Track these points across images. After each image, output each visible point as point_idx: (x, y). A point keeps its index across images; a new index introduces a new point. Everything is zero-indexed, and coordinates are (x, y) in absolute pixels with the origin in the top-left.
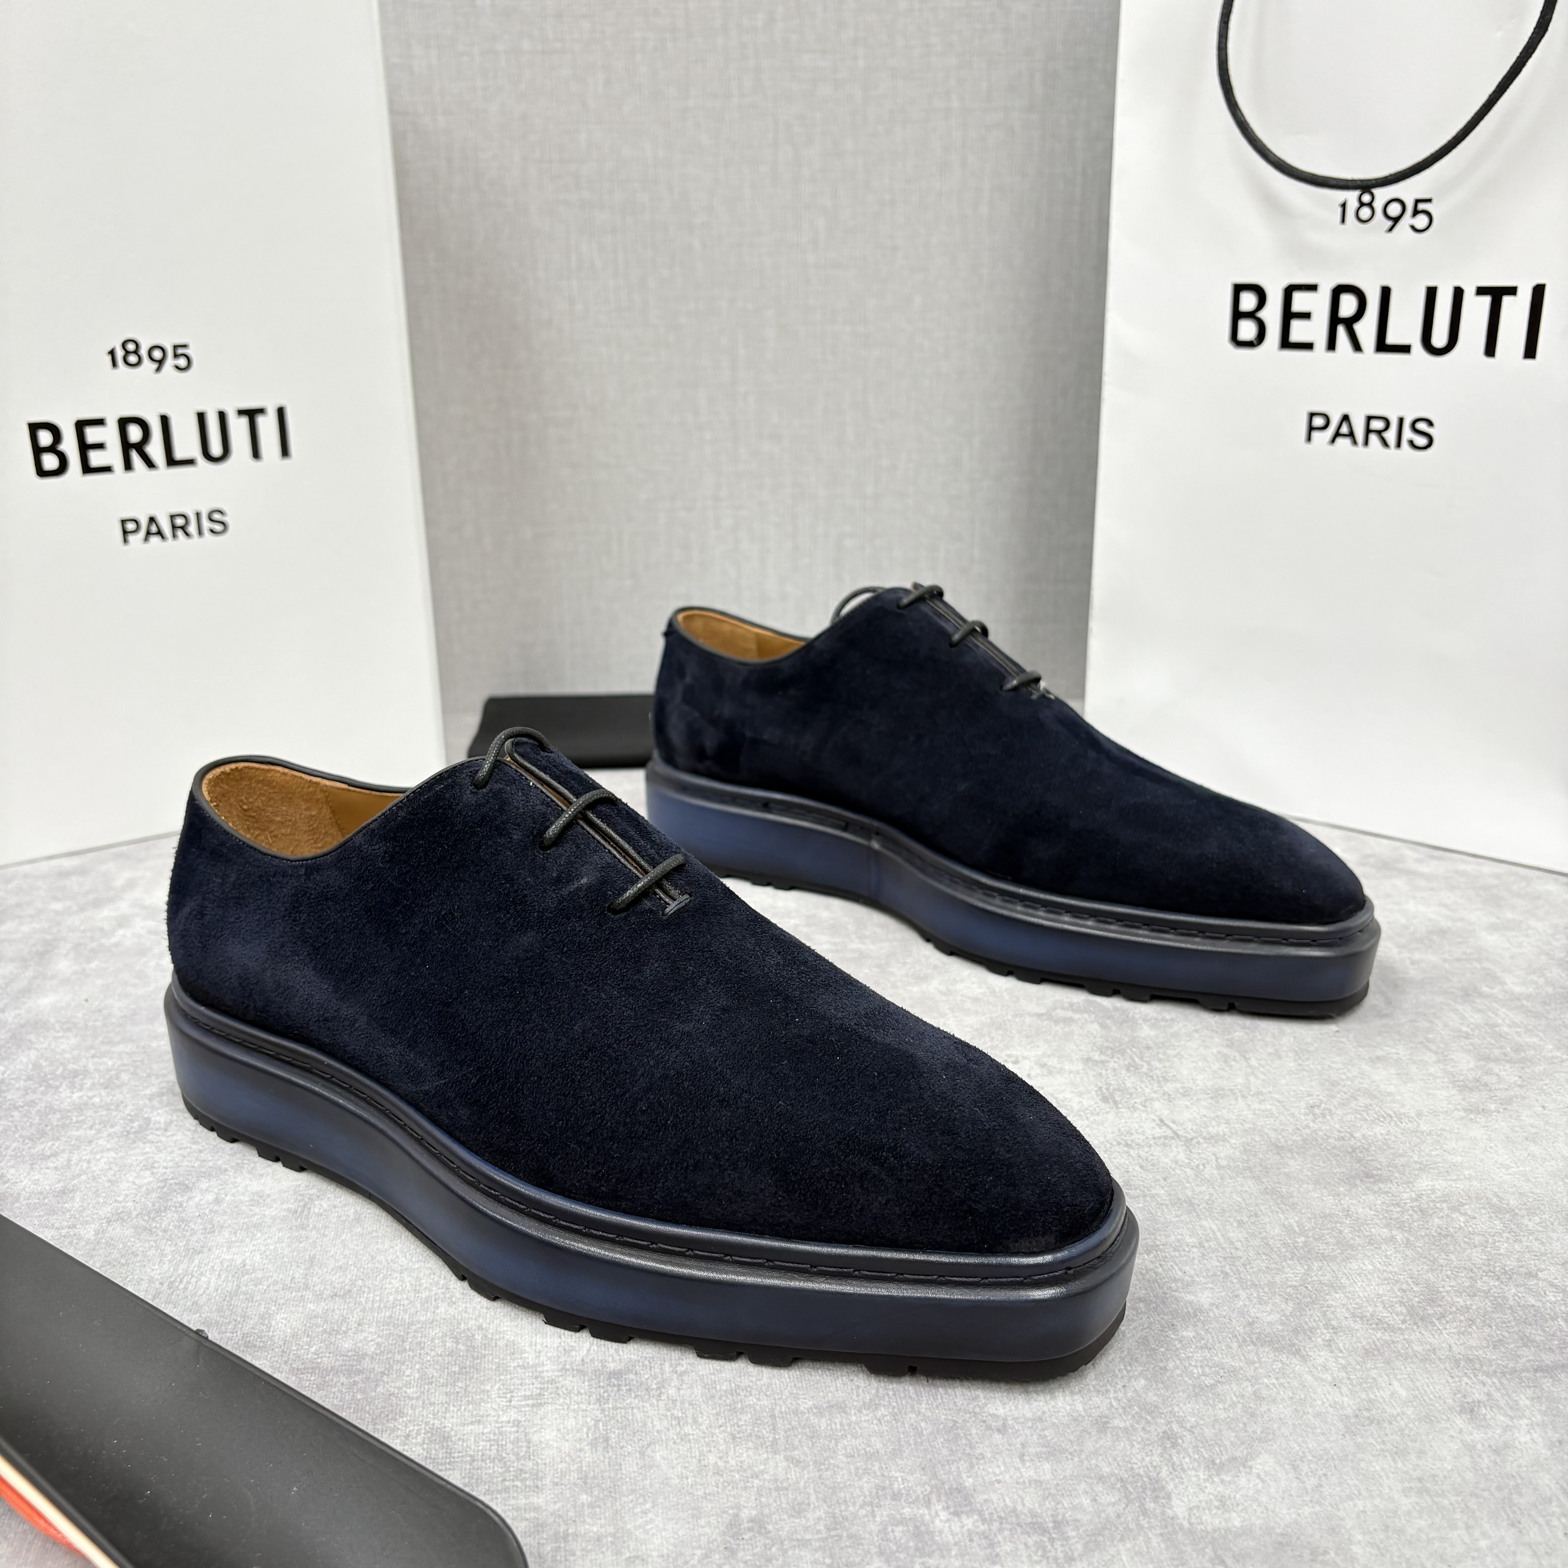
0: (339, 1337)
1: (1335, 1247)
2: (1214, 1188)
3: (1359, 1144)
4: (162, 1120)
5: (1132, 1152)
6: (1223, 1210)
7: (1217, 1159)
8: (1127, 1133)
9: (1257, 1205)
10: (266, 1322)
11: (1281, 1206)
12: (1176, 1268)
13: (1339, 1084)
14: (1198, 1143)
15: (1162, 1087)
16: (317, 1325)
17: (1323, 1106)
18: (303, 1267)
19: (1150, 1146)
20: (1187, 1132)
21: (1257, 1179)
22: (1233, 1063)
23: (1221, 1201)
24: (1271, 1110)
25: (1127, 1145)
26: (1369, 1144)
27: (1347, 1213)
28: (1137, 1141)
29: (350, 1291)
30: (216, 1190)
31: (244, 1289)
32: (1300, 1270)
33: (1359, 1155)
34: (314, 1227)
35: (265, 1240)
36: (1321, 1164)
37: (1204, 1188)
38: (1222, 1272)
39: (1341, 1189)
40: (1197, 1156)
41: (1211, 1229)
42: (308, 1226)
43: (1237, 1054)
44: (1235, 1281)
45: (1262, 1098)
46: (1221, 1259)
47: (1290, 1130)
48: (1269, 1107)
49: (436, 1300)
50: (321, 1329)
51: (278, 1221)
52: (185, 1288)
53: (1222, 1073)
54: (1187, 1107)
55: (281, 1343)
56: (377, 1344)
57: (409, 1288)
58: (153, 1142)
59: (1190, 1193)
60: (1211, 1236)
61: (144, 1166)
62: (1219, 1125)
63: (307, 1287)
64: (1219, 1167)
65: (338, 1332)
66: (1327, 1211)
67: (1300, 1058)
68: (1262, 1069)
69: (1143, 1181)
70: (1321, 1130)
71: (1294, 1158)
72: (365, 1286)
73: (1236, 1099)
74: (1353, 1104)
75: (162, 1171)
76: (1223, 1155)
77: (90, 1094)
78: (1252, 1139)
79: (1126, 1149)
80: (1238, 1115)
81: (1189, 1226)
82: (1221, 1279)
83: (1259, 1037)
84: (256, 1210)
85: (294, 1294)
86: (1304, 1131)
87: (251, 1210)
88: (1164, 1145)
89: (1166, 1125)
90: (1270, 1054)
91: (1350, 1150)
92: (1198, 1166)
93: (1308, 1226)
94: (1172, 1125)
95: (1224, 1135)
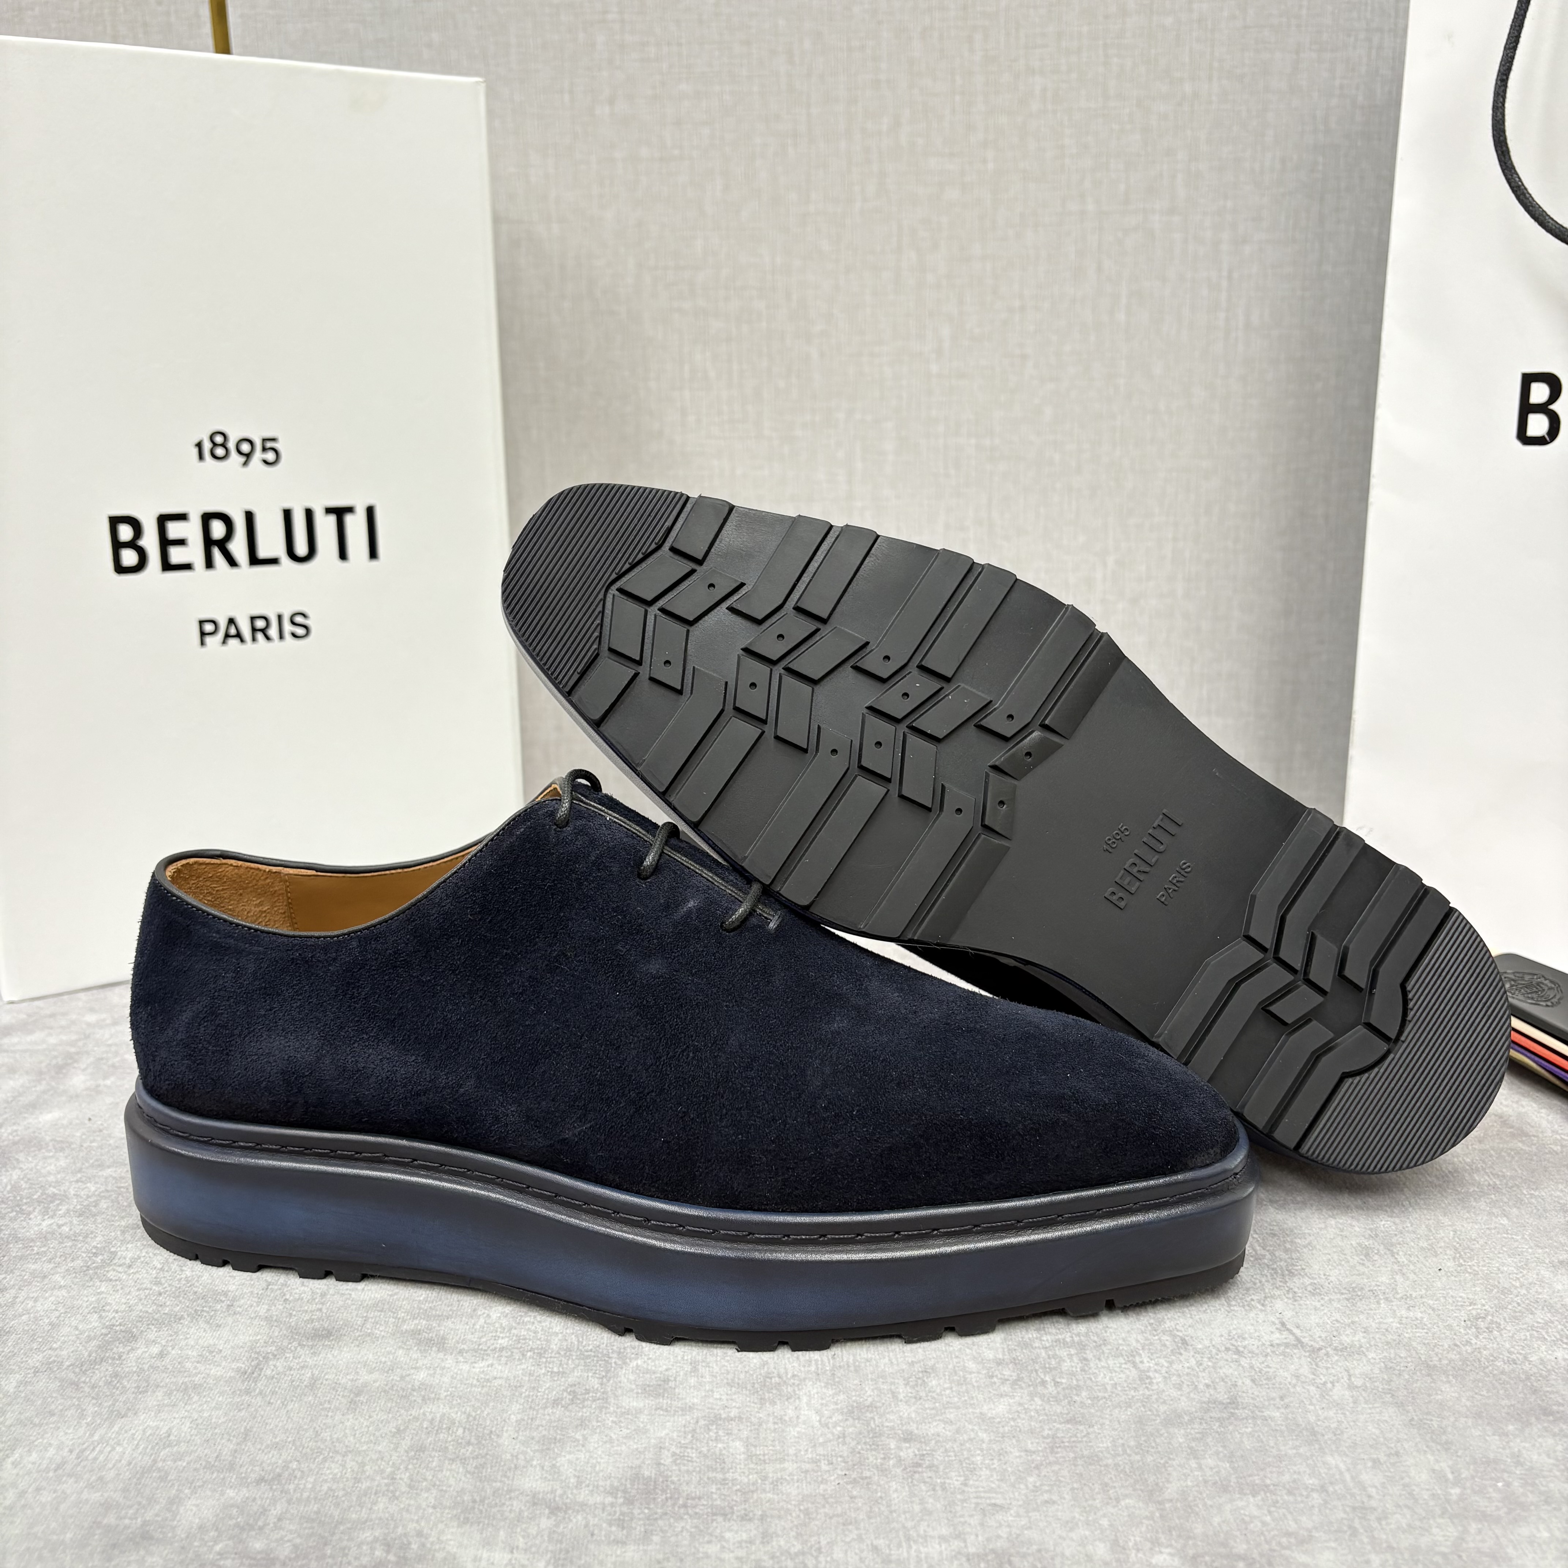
0: (253, 1533)
1: (1500, 1505)
2: (1344, 1414)
3: (1535, 1370)
4: (130, 1255)
5: (1244, 1362)
6: (1356, 1444)
7: (1350, 1376)
8: (1238, 1337)
9: (1399, 1441)
10: (174, 1507)
11: (1431, 1444)
12: (1289, 1517)
13: (1512, 1293)
14: (1327, 1354)
15: (1286, 1282)
16: (231, 1517)
17: (1490, 1317)
18: (235, 1440)
19: (1266, 1356)
20: (1314, 1340)
21: (1400, 1405)
22: (1376, 1257)
23: (1352, 1432)
24: (1422, 1318)
25: (1238, 1352)
26: (1548, 1371)
27: (1517, 1459)
28: (1250, 1347)
29: (280, 1475)
30: (163, 1342)
31: (160, 1464)
32: (1453, 1532)
33: (1535, 1384)
34: (261, 1393)
35: (201, 1405)
36: (1484, 1393)
37: (1331, 1413)
38: (1350, 1527)
39: (1511, 1427)
40: (1324, 1371)
41: (1337, 1467)
42: (255, 1390)
43: (1382, 1247)
44: (1366, 1540)
45: (1411, 1303)
46: (1347, 1509)
47: (1446, 1346)
48: (1419, 1315)
49: (376, 1494)
50: (234, 1521)
51: (221, 1383)
52: (95, 1459)
53: (1362, 1269)
54: (1316, 1309)
55: (183, 1536)
56: (294, 1545)
57: (348, 1475)
58: (111, 1280)
59: (1312, 1419)
60: (1337, 1477)
61: (94, 1308)
62: (1355, 1333)
63: (231, 1467)
64: (1351, 1387)
65: (252, 1528)
66: (1492, 1456)
67: (1461, 1256)
68: (1412, 1267)
69: (1253, 1399)
70: (1485, 1348)
71: (1449, 1382)
72: (299, 1469)
73: (1378, 1303)
74: (1529, 1319)
75: (111, 1315)
76: (1357, 1372)
77: (60, 1222)
78: (1396, 1354)
79: (1235, 1357)
80: (1380, 1323)
81: (1310, 1462)
82: (1347, 1537)
83: (1411, 1229)
84: (201, 1367)
85: (215, 1475)
86: (1464, 1348)
87: (195, 1368)
88: (1283, 1354)
89: (1288, 1329)
90: (1422, 1249)
91: (1523, 1377)
92: (1325, 1384)
93: (1465, 1474)
94: (1297, 1331)
95: (1361, 1347)
